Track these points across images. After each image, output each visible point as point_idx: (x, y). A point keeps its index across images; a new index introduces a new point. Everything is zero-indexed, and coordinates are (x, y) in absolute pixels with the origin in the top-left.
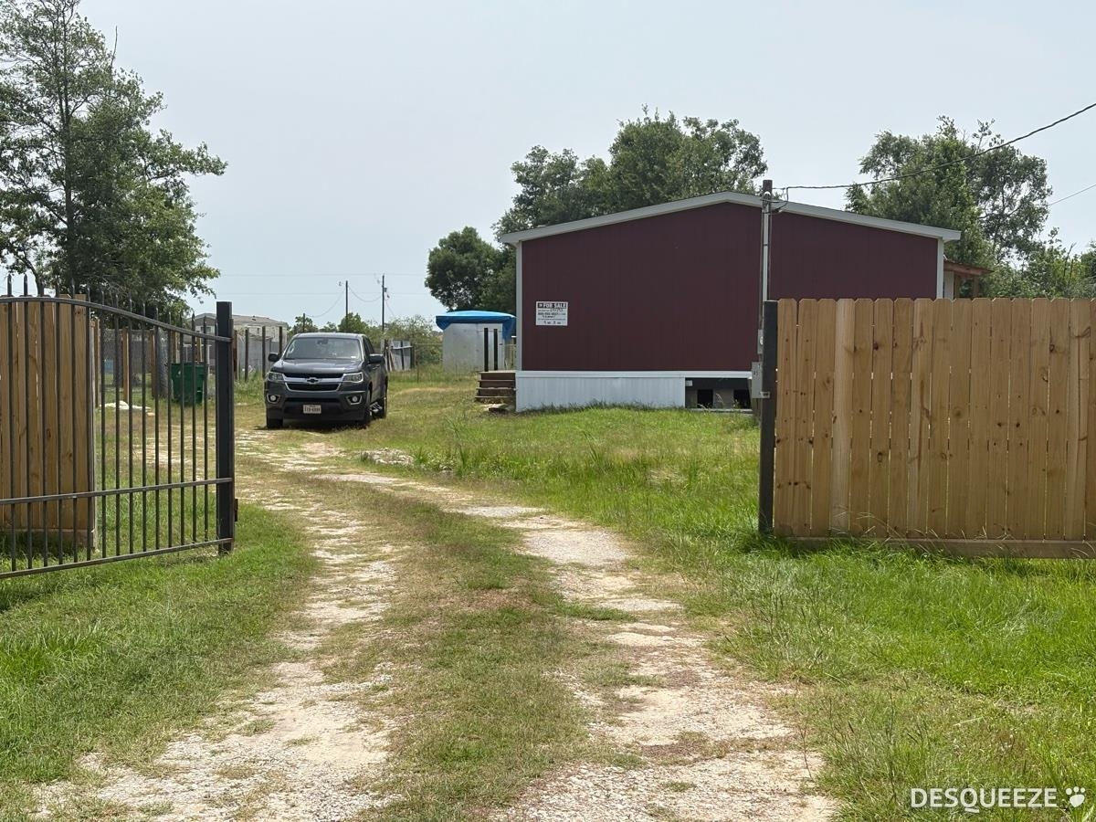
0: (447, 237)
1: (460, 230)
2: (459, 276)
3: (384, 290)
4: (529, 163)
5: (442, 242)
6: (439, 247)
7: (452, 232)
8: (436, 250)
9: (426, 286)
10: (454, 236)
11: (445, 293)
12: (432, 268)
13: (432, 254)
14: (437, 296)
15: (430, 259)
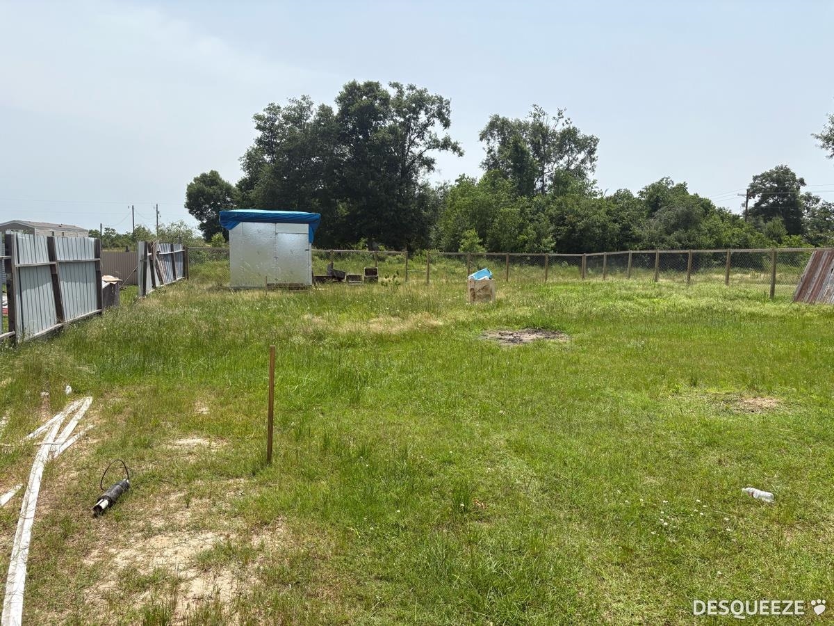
0: (199, 176)
1: (208, 172)
2: (207, 201)
3: (158, 212)
4: (266, 115)
5: (196, 180)
6: (193, 182)
7: (202, 173)
8: (191, 183)
9: (186, 207)
10: (204, 176)
11: (199, 212)
12: (189, 195)
13: (189, 187)
14: (192, 214)
15: (188, 189)
